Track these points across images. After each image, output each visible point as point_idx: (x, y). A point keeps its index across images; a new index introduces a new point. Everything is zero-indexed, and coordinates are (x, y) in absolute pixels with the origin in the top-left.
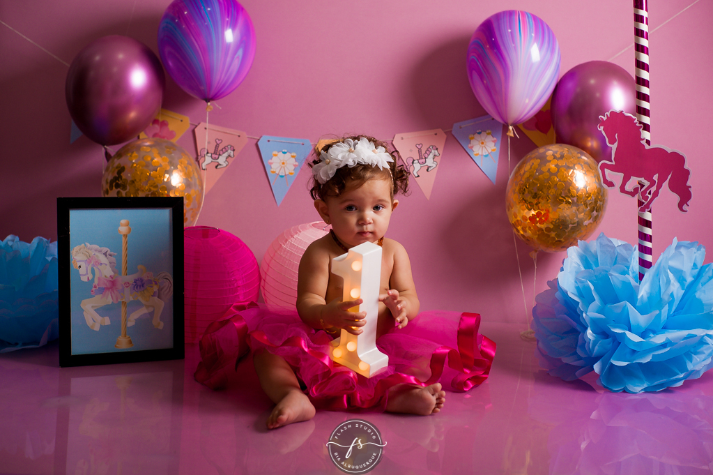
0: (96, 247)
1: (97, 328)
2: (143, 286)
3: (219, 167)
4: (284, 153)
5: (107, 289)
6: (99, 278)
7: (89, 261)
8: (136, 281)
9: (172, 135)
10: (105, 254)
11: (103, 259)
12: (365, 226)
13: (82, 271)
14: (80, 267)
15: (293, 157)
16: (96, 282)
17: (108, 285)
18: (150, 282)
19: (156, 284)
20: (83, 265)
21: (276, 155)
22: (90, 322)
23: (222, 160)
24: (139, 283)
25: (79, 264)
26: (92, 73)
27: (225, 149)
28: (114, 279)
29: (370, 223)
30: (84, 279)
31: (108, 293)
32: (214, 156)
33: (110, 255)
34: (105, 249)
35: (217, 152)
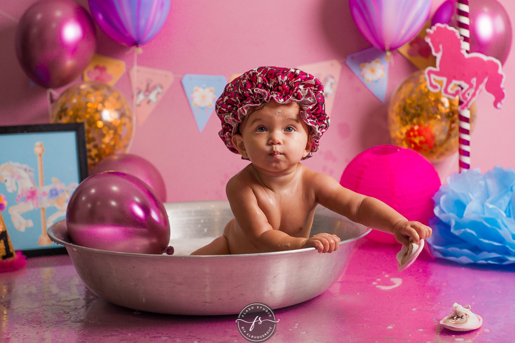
0: (17, 164)
1: (23, 229)
2: (57, 194)
3: (151, 103)
4: (204, 88)
5: (28, 198)
6: (22, 190)
7: (13, 176)
8: (51, 191)
9: (110, 78)
10: (25, 170)
11: (24, 174)
12: (274, 146)
13: (8, 184)
14: (6, 181)
15: (212, 91)
16: (20, 193)
17: (29, 194)
18: (63, 191)
19: (67, 192)
20: (9, 179)
21: (196, 90)
22: (16, 225)
23: (153, 96)
24: (54, 192)
25: (5, 179)
26: (35, 30)
27: (155, 88)
28: (34, 190)
29: (279, 143)
30: (10, 190)
31: (30, 201)
32: (147, 94)
33: (30, 171)
34: (25, 166)
35: (148, 90)
